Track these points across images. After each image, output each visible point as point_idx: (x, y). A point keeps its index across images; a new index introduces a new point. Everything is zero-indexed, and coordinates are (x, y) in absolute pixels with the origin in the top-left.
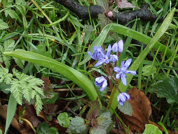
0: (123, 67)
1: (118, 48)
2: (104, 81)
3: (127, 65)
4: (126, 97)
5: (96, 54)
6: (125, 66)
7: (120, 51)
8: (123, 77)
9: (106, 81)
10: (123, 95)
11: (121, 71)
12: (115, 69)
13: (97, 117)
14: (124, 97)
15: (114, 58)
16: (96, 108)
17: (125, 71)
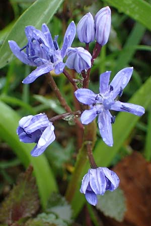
0: (106, 90)
1: (93, 30)
2: (45, 128)
3: (119, 86)
4: (109, 183)
5: (32, 49)
6: (112, 88)
7: (100, 40)
8: (103, 122)
9: (53, 128)
10: (99, 175)
11: (98, 102)
12: (79, 95)
13: (28, 218)
14: (103, 182)
15: (78, 57)
16: (26, 195)
17: (111, 101)
